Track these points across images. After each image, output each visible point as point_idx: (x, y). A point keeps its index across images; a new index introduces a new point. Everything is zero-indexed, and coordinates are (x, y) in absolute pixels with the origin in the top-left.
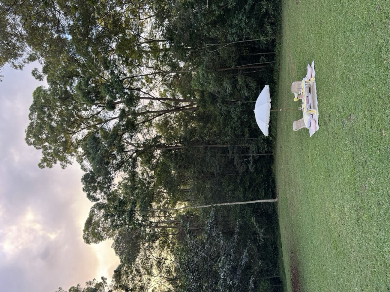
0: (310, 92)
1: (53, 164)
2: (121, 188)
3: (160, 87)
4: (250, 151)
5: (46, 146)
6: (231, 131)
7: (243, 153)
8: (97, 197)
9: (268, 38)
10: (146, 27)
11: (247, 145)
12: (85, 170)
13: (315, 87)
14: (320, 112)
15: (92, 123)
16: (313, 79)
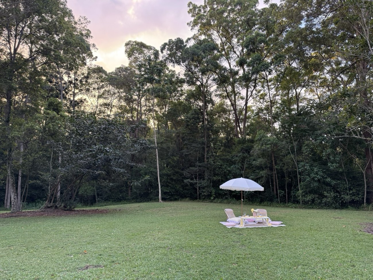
0: (259, 223)
1: (191, 15)
2: (170, 73)
3: (256, 107)
4: (202, 181)
5: (207, 7)
6: (219, 165)
7: (200, 175)
8: (164, 51)
9: (301, 197)
10: (310, 94)
11: (206, 178)
12: (187, 41)
13: (264, 226)
14: (243, 229)
15: (226, 47)
16: (270, 225)
